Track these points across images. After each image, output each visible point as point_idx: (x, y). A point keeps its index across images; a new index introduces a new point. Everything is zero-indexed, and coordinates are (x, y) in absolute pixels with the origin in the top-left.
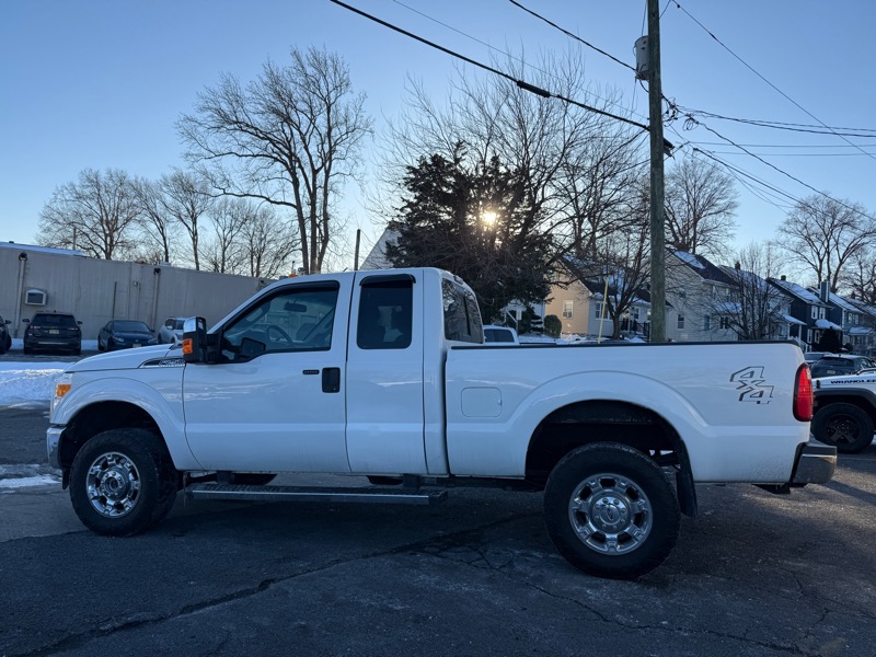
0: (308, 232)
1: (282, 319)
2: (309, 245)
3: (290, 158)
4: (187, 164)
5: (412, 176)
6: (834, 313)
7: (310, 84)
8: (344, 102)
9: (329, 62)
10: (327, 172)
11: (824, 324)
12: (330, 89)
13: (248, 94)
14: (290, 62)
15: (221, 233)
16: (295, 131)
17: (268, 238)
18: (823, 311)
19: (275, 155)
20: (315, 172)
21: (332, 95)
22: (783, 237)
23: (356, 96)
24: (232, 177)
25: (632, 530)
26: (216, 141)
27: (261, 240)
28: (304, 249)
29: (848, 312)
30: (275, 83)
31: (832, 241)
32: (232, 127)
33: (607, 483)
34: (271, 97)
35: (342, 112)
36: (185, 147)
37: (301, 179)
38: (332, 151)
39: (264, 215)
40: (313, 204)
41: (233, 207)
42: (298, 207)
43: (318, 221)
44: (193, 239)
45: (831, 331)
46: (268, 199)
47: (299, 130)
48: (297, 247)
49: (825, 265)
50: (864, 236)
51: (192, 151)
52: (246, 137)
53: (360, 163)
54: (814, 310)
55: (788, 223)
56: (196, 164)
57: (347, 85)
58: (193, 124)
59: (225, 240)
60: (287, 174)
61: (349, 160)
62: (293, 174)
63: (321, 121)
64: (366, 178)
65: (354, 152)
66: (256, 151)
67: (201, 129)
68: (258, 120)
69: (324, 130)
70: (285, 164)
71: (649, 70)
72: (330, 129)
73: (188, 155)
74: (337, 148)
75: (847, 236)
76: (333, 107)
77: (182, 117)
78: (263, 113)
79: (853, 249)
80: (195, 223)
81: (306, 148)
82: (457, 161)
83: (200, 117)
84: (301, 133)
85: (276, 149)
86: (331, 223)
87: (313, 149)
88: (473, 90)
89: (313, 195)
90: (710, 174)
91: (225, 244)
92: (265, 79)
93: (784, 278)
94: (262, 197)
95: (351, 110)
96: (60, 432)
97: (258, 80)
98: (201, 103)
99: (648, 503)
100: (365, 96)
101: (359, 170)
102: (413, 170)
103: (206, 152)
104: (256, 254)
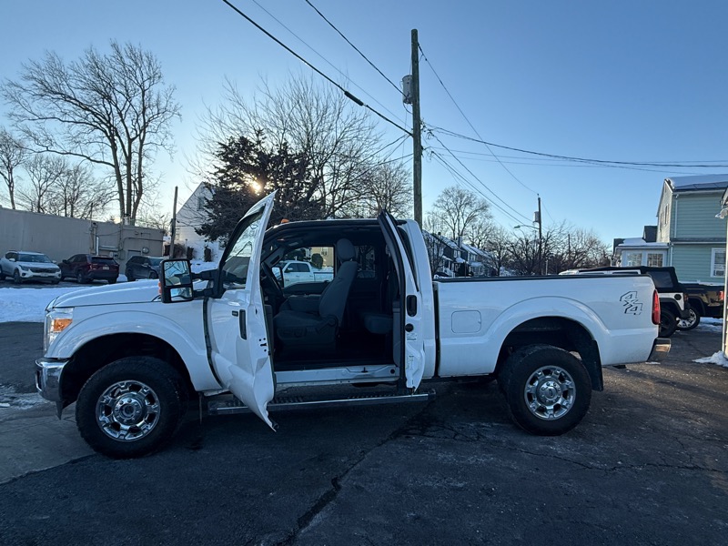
0: (125, 187)
1: (112, 253)
2: (125, 196)
3: (109, 128)
4: (10, 122)
5: (223, 150)
6: (464, 254)
7: (127, 73)
8: (156, 90)
9: (144, 58)
10: (142, 142)
11: (461, 260)
12: (145, 79)
13: (71, 72)
14: (111, 52)
15: (36, 182)
16: (113, 107)
17: (81, 189)
18: (459, 253)
19: (96, 124)
20: (131, 141)
21: (147, 84)
22: (436, 210)
23: (167, 87)
24: (55, 137)
25: (562, 402)
26: (40, 106)
27: (74, 190)
28: (121, 200)
29: (471, 254)
30: (95, 66)
31: (460, 213)
32: (55, 96)
33: (547, 372)
34: (91, 78)
35: (154, 97)
36: (10, 107)
37: (119, 145)
38: (145, 125)
39: (77, 170)
40: (128, 165)
41: (48, 162)
42: (116, 166)
43: (133, 179)
44: (10, 186)
45: (463, 265)
46: (89, 158)
47: (116, 106)
48: (115, 197)
49: (457, 227)
50: (476, 211)
51: (15, 112)
52: (68, 107)
53: (169, 137)
54: (455, 252)
55: (438, 201)
56: (19, 124)
57: (160, 77)
58: (19, 89)
59: (40, 189)
60: (106, 140)
61: (159, 134)
62: (112, 141)
63: (136, 101)
64: (174, 149)
65: (164, 128)
66: (77, 119)
67: (25, 95)
68: (79, 94)
69: (139, 108)
70: (105, 132)
71: (412, 97)
72: (144, 109)
73: (11, 115)
74: (150, 124)
75: (468, 210)
76: (147, 92)
77: (6, 82)
78: (83, 89)
79: (471, 218)
80: (11, 172)
81: (123, 121)
82: (259, 142)
83: (25, 84)
84: (118, 108)
85: (96, 119)
86: (144, 181)
87: (128, 123)
88: (274, 94)
89: (129, 158)
90: (398, 168)
91: (41, 191)
92: (87, 62)
93: (439, 233)
94: (83, 156)
95: (162, 97)
96: (62, 366)
97: (79, 63)
98: (26, 73)
99: (573, 384)
100: (175, 88)
101: (169, 142)
102: (224, 146)
103: (30, 115)
104: (70, 201)
